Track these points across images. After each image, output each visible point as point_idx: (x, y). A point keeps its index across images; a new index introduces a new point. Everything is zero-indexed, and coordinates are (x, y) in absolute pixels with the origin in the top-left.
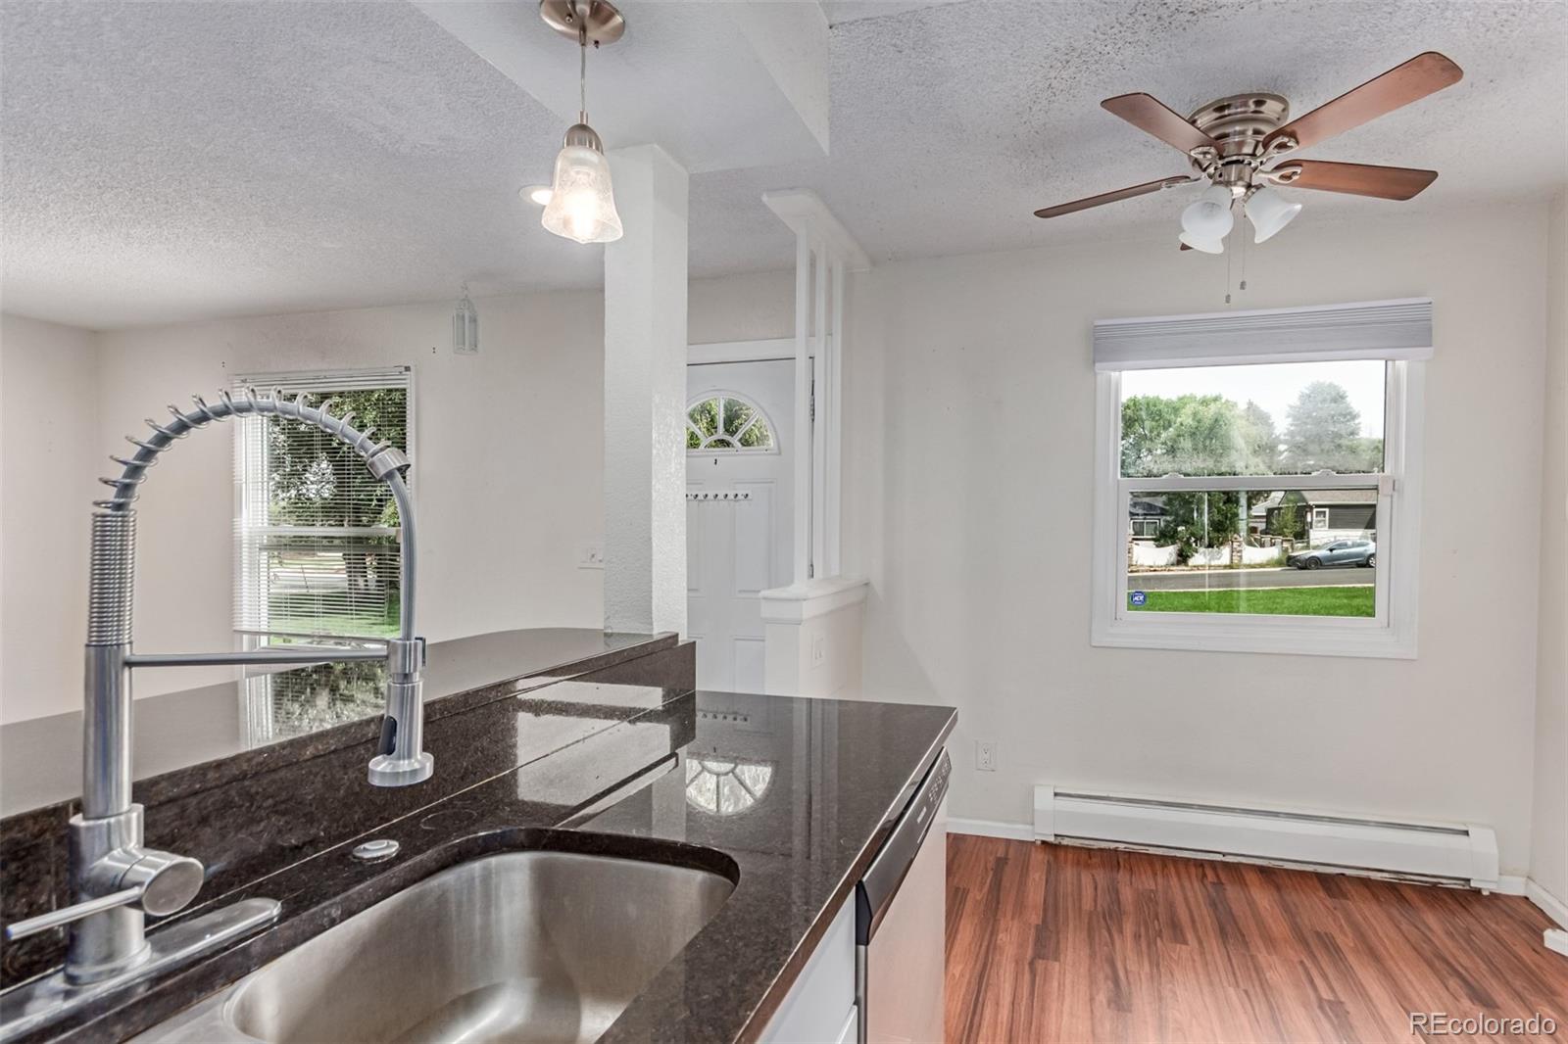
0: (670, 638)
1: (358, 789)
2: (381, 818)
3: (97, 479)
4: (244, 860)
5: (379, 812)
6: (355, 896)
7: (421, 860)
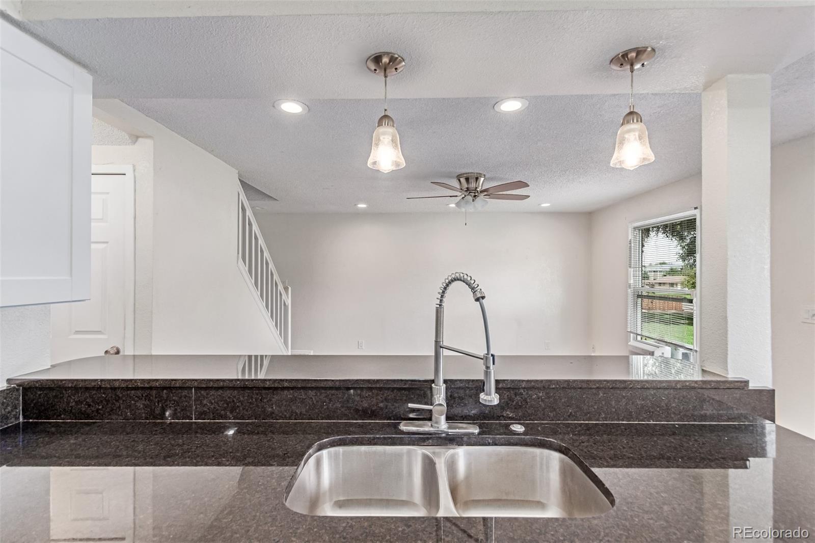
0: (741, 382)
1: (520, 404)
2: (530, 419)
3: (436, 298)
4: (481, 413)
5: (529, 416)
6: (497, 439)
7: (524, 438)
